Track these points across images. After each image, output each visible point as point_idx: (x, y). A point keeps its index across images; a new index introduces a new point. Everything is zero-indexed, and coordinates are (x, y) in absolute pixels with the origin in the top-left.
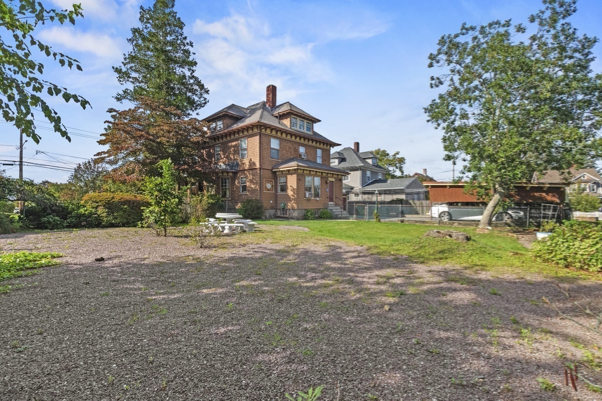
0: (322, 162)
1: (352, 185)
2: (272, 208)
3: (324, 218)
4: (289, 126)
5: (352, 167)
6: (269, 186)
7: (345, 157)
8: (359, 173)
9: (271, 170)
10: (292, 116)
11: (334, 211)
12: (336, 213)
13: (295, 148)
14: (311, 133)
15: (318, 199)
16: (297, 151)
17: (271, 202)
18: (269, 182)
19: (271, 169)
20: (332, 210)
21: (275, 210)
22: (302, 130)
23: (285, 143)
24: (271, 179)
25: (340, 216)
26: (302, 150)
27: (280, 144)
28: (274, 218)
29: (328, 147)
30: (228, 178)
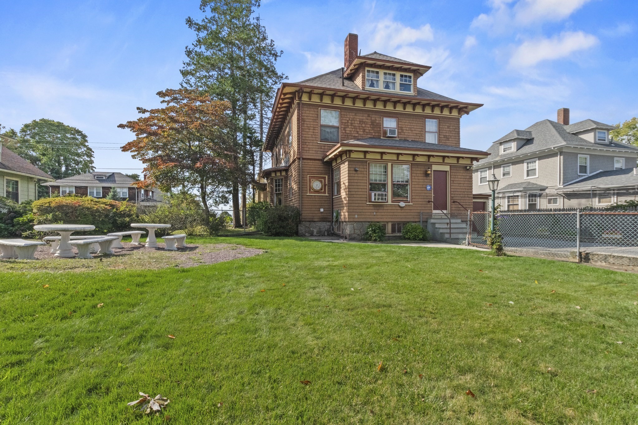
0: (439, 140)
1: (544, 184)
2: (323, 219)
3: (409, 239)
4: (361, 87)
5: (543, 151)
6: (317, 185)
7: (533, 136)
8: (557, 162)
9: (322, 160)
10: (367, 69)
11: (437, 226)
12: (441, 231)
13: (373, 123)
14: (412, 93)
15: (402, 204)
16: (377, 126)
17: (322, 210)
18: (317, 178)
19: (320, 158)
20: (434, 224)
21: (329, 224)
22: (391, 91)
23: (351, 115)
24: (321, 174)
25: (447, 236)
26: (390, 124)
27: (341, 117)
28: (328, 235)
29: (455, 113)
30: (282, 179)
